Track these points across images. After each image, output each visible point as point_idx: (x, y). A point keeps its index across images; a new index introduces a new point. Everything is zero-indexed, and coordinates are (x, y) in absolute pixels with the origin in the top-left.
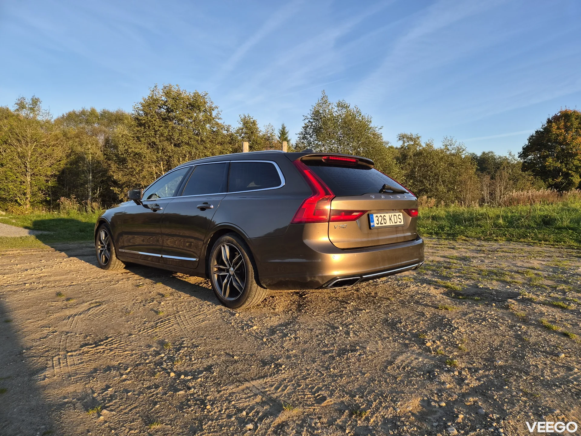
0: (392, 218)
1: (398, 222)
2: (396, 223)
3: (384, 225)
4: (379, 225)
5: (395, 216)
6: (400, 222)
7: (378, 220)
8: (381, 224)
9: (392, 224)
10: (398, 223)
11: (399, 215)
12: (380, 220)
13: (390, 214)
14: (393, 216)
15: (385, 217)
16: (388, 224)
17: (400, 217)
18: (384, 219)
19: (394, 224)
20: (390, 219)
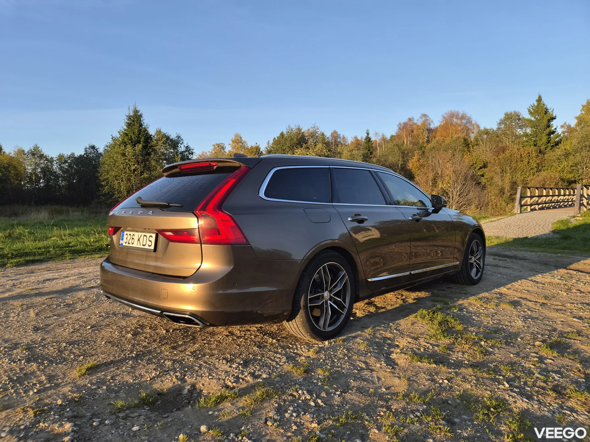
0: (141, 240)
1: (147, 245)
2: (144, 245)
3: (131, 245)
4: (127, 245)
5: (145, 237)
6: (150, 246)
7: (127, 238)
8: (129, 243)
9: (139, 246)
10: (147, 247)
11: (151, 236)
12: (128, 239)
13: (140, 234)
14: (142, 236)
15: (134, 237)
16: (135, 245)
17: (151, 239)
18: (133, 239)
19: (142, 247)
20: (139, 240)
